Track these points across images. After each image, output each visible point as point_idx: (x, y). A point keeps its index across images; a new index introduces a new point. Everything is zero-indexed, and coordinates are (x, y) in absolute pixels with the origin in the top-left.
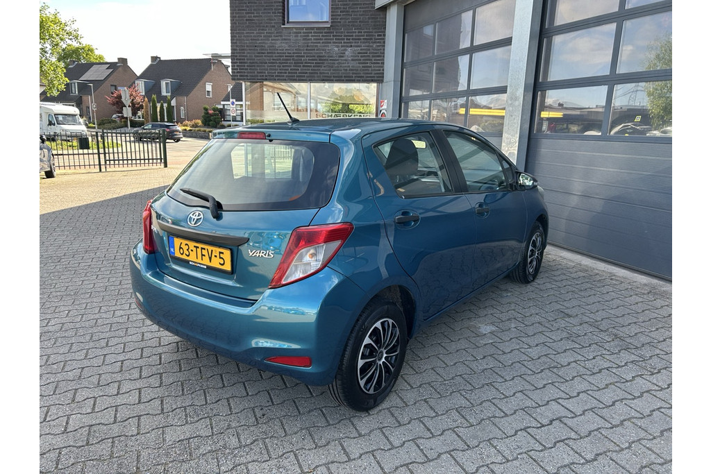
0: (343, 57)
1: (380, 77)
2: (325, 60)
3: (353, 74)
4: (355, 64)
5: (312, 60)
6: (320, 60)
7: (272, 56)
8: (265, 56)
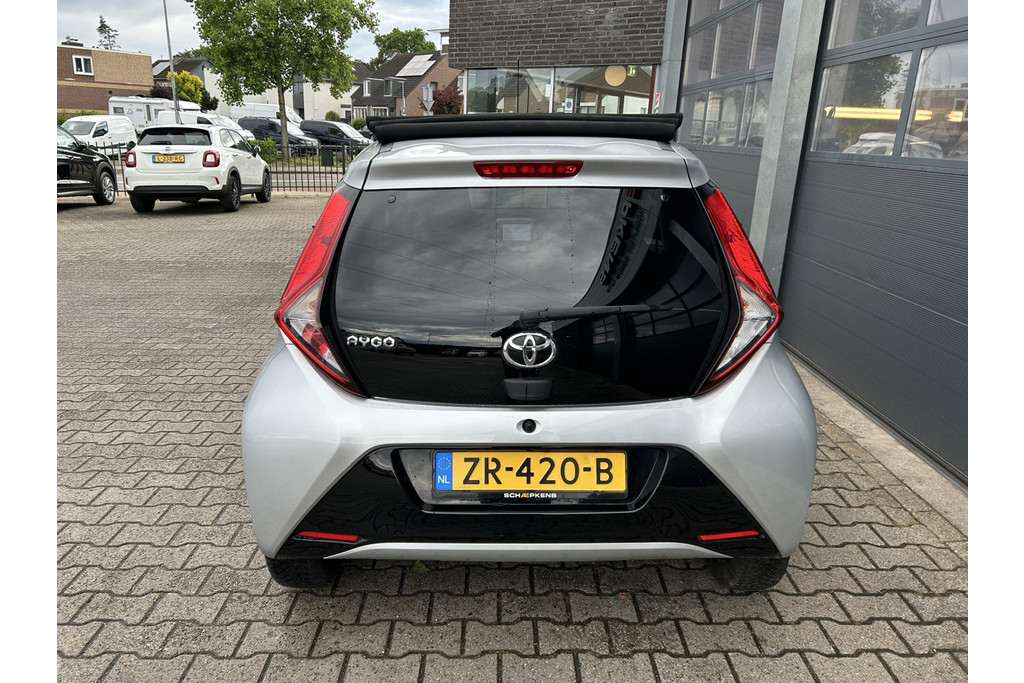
0: (601, 23)
1: (654, 54)
2: (574, 30)
3: (614, 51)
4: (620, 34)
5: (556, 30)
6: (567, 30)
7: (502, 28)
8: (493, 29)
